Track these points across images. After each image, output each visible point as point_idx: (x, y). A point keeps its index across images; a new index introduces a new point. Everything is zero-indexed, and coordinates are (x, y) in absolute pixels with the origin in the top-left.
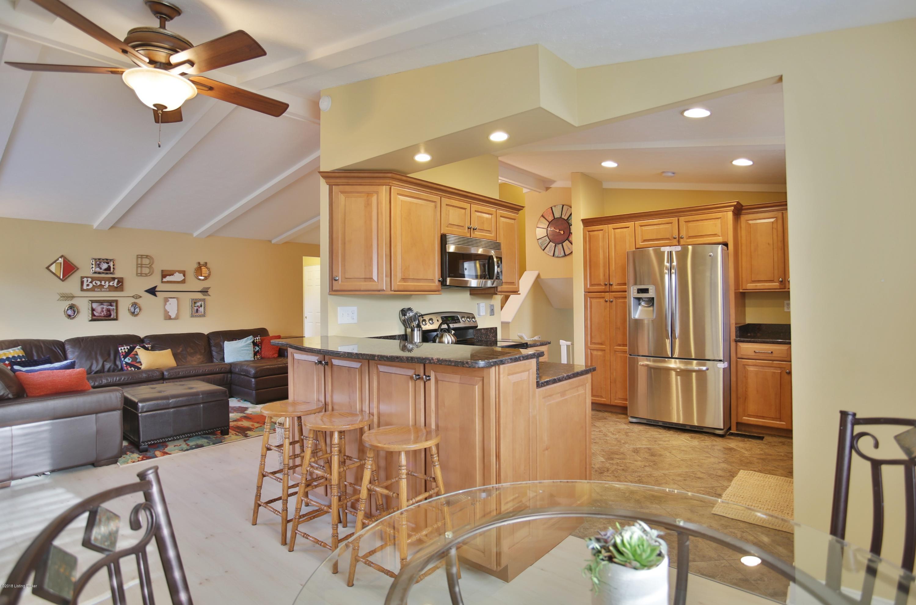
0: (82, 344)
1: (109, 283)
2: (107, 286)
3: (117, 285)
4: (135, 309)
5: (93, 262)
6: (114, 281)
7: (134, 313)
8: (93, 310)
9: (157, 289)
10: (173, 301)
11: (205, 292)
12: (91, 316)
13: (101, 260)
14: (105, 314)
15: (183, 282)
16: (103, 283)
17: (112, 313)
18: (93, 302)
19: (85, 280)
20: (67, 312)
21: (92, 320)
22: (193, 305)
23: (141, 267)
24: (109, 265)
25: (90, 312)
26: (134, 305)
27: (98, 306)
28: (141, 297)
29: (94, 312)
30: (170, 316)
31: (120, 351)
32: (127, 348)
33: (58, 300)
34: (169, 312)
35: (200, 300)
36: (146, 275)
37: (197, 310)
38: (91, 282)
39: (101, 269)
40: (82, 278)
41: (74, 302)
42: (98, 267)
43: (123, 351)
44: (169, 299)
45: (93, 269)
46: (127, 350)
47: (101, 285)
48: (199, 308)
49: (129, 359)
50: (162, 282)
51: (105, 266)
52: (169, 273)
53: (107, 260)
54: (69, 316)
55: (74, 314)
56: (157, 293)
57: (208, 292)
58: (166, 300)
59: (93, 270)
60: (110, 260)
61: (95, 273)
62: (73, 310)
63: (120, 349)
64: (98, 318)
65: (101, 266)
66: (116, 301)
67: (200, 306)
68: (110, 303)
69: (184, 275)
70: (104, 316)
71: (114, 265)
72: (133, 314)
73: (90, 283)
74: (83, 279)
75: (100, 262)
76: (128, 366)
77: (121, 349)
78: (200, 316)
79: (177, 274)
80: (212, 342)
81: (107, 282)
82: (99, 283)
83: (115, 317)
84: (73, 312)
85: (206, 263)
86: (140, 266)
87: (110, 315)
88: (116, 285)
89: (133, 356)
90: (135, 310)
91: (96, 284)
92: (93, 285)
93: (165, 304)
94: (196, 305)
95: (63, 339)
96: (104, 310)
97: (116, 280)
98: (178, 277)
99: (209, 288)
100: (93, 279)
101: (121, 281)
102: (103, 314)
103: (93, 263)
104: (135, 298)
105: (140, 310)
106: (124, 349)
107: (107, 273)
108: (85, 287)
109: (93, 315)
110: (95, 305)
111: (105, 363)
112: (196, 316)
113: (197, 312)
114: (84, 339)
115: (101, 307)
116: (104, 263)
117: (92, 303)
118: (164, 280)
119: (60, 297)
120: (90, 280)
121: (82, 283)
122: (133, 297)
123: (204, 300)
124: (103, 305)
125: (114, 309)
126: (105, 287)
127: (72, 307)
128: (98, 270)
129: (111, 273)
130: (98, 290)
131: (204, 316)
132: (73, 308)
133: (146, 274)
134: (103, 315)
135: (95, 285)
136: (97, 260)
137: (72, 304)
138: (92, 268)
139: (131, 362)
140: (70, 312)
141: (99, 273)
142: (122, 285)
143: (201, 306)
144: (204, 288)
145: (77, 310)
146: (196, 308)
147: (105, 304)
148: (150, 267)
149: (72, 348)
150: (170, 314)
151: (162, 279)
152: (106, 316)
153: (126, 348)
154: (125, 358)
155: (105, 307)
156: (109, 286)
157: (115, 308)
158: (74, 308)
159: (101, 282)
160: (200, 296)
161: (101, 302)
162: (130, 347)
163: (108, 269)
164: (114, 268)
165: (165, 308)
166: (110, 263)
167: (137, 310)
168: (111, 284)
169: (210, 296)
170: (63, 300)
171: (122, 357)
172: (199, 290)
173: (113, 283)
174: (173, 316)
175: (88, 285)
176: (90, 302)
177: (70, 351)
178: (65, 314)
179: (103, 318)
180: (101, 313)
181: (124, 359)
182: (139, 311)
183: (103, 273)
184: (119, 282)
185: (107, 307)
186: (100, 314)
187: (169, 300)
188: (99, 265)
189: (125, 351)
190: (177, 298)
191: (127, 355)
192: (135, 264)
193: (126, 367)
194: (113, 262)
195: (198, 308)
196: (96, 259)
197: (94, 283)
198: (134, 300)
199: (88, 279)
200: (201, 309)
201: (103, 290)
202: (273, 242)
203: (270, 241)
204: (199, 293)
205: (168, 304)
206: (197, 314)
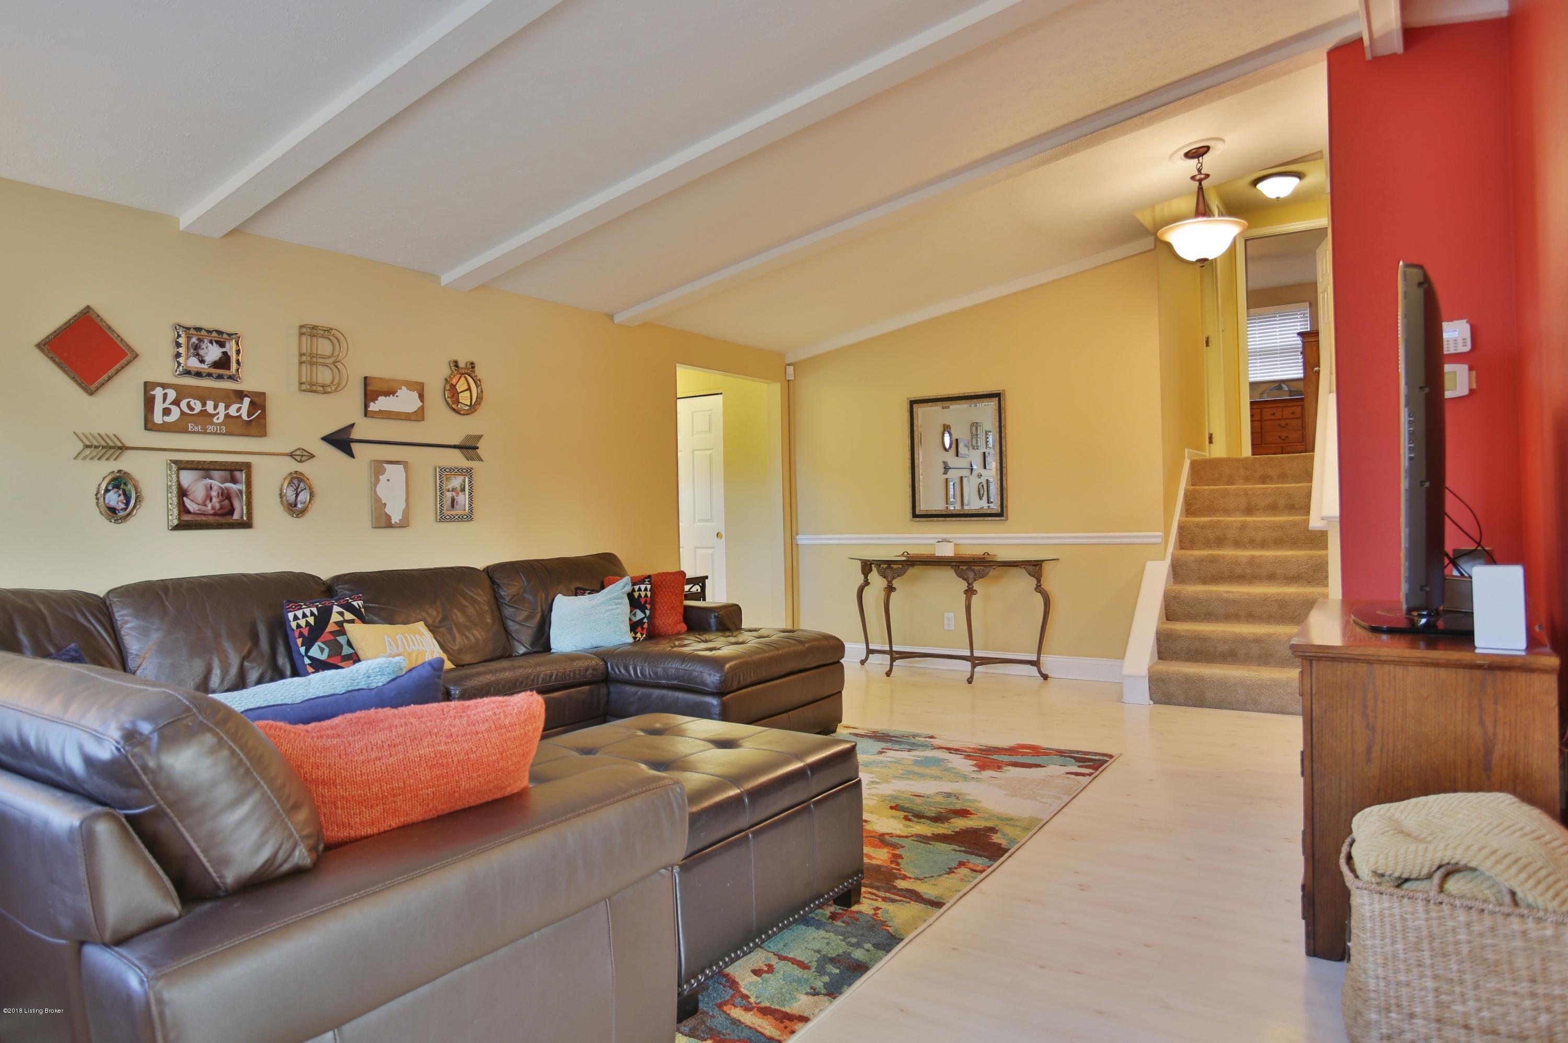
0: (167, 603)
1: (227, 408)
2: (221, 417)
3: (249, 415)
4: (297, 495)
5: (179, 336)
6: (242, 403)
7: (296, 505)
8: (182, 493)
9: (355, 435)
10: (395, 473)
11: (469, 448)
12: (176, 511)
13: (203, 332)
14: (217, 506)
15: (418, 416)
16: (210, 405)
17: (236, 504)
18: (182, 466)
19: (158, 392)
20: (104, 499)
21: (182, 526)
23: (312, 364)
24: (224, 350)
25: (175, 500)
26: (296, 482)
27: (196, 480)
28: (312, 456)
29: (185, 499)
30: (388, 518)
31: (294, 625)
32: (312, 614)
33: (75, 458)
34: (385, 504)
36: (324, 390)
37: (453, 500)
38: (176, 403)
39: (202, 361)
40: (148, 387)
41: (127, 463)
42: (194, 356)
43: (302, 622)
44: (385, 465)
45: (181, 360)
46: (311, 620)
47: (204, 413)
48: (458, 494)
49: (322, 650)
50: (366, 413)
51: (213, 353)
52: (385, 388)
53: (220, 333)
54: (113, 510)
55: (127, 504)
56: (355, 447)
57: (477, 448)
58: (378, 468)
59: (179, 364)
60: (229, 335)
61: (187, 372)
62: (124, 490)
63: (291, 616)
64: (198, 518)
65: (201, 352)
66: (247, 467)
67: (459, 489)
68: (232, 471)
69: (421, 397)
70: (214, 514)
71: (238, 352)
72: (295, 510)
73: (172, 403)
74: (153, 389)
75: (200, 340)
77: (296, 618)
79: (403, 392)
80: (506, 593)
81: (222, 406)
82: (198, 406)
83: (245, 518)
84: (122, 497)
85: (473, 365)
86: (309, 359)
87: (231, 511)
88: (245, 417)
89: (332, 638)
90: (296, 497)
91: (191, 408)
92: (182, 413)
93: (377, 481)
94: (450, 487)
95: (99, 587)
96: (214, 493)
97: (247, 401)
98: (405, 401)
99: (479, 437)
100: (182, 393)
101: (258, 403)
102: (210, 506)
103: (181, 340)
104: (298, 458)
105: (312, 495)
106: (304, 616)
107: (220, 377)
108: (158, 418)
109: (183, 509)
110: (187, 478)
111: (246, 663)
112: (452, 519)
113: (453, 506)
114: (170, 587)
115: (206, 486)
116: (211, 342)
117: (179, 469)
118: (372, 407)
119: (81, 446)
120: (172, 395)
121: (149, 403)
122: (291, 455)
123: (468, 472)
124: (211, 478)
125: (241, 492)
126: (215, 420)
127: (119, 482)
128: (194, 363)
129: (231, 377)
130: (196, 429)
131: (468, 517)
132: (122, 486)
133: (323, 386)
134: (212, 512)
135: (186, 410)
136: (192, 331)
137: (119, 471)
138: (178, 355)
139: (329, 656)
140: (114, 499)
141: (199, 374)
142: (263, 416)
143: (463, 490)
144: (469, 437)
145: (136, 492)
146: (450, 495)
147: (216, 474)
148: (335, 364)
149: (137, 616)
150: (387, 510)
151: (366, 406)
152: (220, 512)
153: (307, 611)
154: (309, 645)
155: (216, 484)
156: (227, 416)
157: (243, 487)
158: (125, 484)
159: (204, 404)
160: (456, 459)
161: (205, 469)
162: (318, 609)
163: (223, 362)
164: (238, 362)
165: (375, 492)
166: (227, 345)
167: (304, 496)
168: (232, 411)
169: (481, 460)
170: (92, 459)
171: (300, 640)
172: (457, 443)
173: (239, 410)
174: (396, 519)
175: (167, 412)
176: (174, 467)
177: (132, 628)
178: (97, 504)
179: (211, 519)
180: (205, 505)
181: (307, 651)
182: (308, 498)
183: (209, 375)
184: (253, 406)
185: (223, 486)
186: (203, 508)
187: (385, 470)
188: (196, 347)
189: (308, 623)
190: (405, 464)
191: (314, 634)
192: (296, 353)
194: (237, 344)
195: (454, 493)
196: (189, 329)
197: (183, 404)
198: (292, 466)
199: (166, 391)
200: (463, 499)
201: (210, 428)
202: (618, 319)
203: (611, 317)
204: (457, 451)
205: (383, 478)
206: (453, 513)
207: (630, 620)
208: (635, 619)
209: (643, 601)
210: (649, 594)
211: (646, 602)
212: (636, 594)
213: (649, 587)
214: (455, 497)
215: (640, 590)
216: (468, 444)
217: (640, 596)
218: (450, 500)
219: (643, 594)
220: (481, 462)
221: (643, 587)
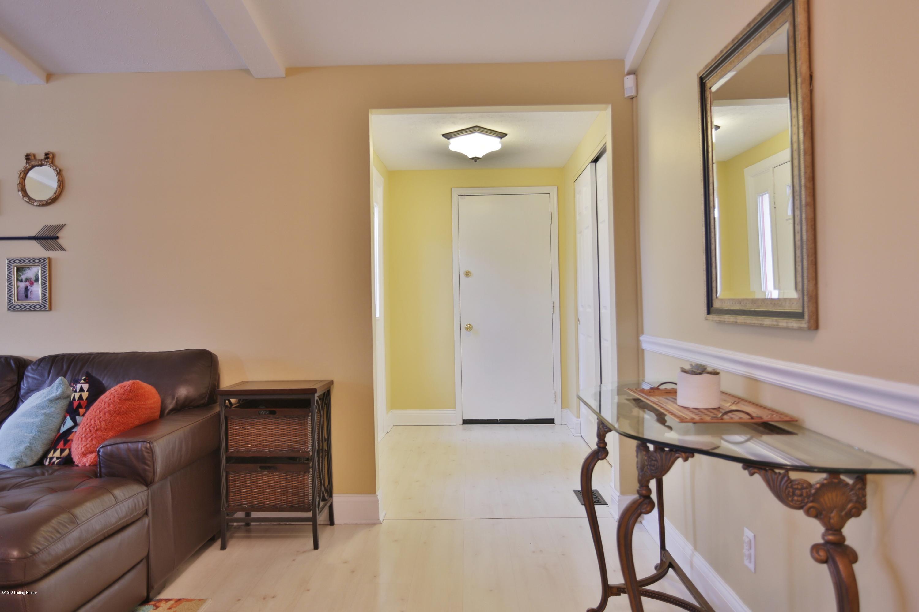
11: (49, 237)
22: (14, 278)
35: (33, 262)
37: (26, 289)
48: (32, 284)
57: (57, 238)
67: (33, 279)
78: (33, 308)
85: (52, 155)
94: (22, 277)
99: (62, 227)
112: (22, 309)
113: (27, 296)
123: (46, 262)
131: (43, 307)
143: (37, 280)
144: (48, 227)
146: (22, 285)
160: (34, 250)
169: (62, 249)
172: (33, 234)
195: (28, 284)
200: (37, 290)
204: (34, 243)
206: (25, 303)
214: (29, 287)
216: (47, 234)
218: (23, 289)
220: (63, 252)
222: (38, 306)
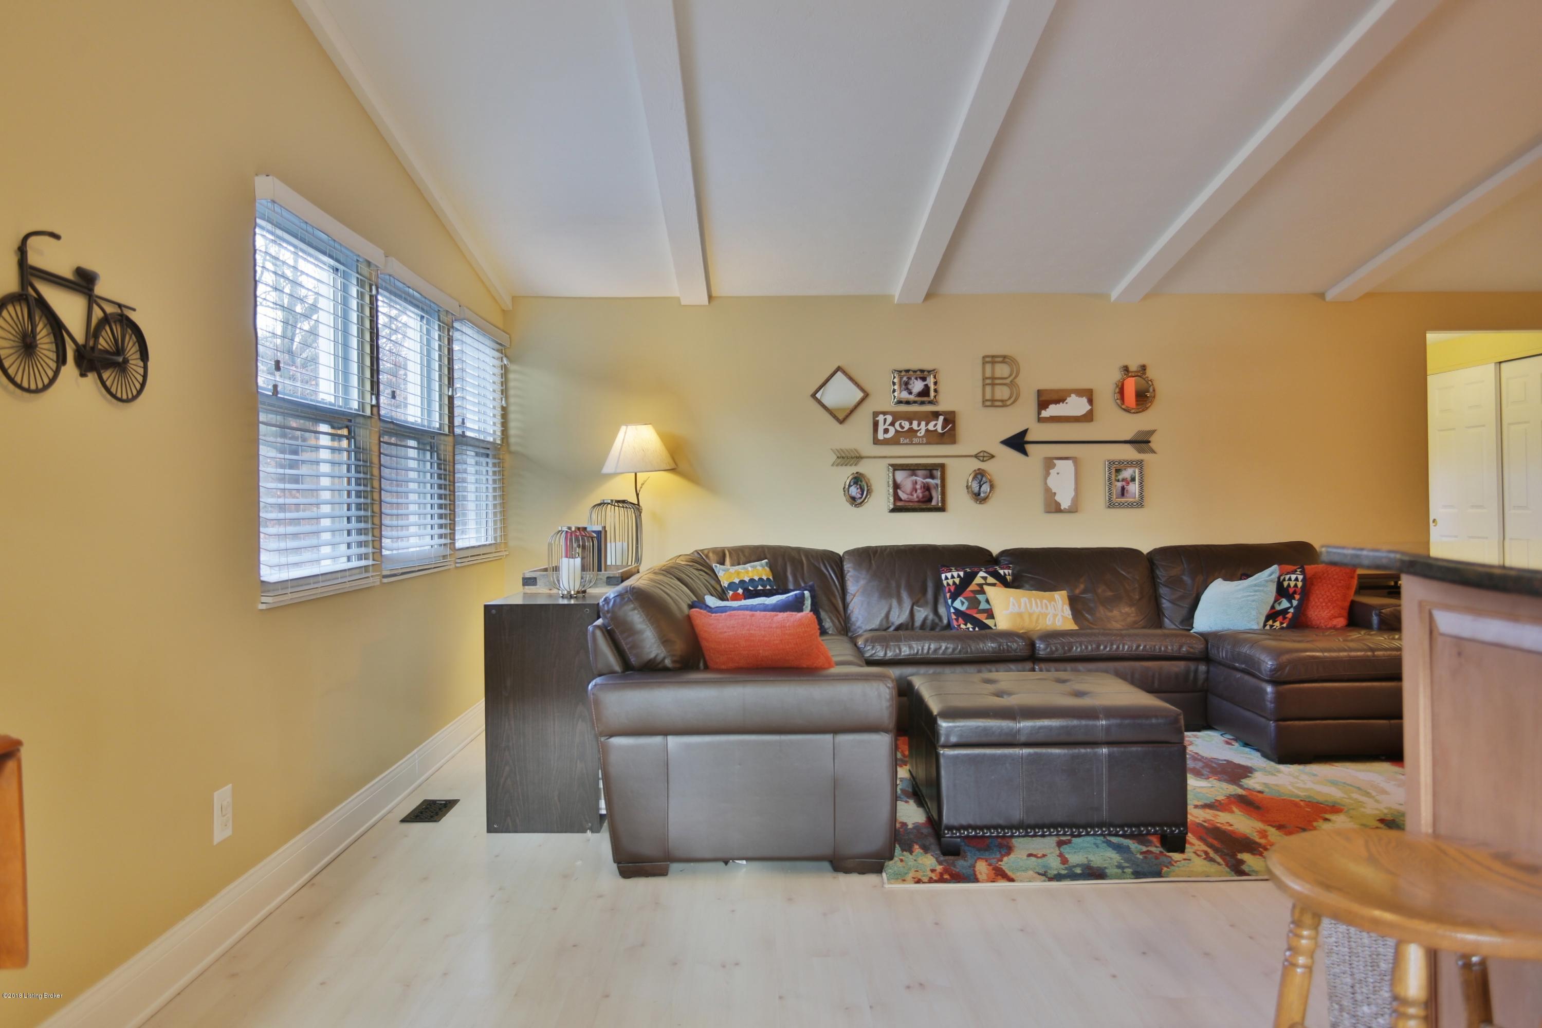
0: (873, 562)
1: (927, 424)
2: (923, 432)
3: (943, 428)
4: (980, 487)
5: (894, 378)
6: (937, 420)
7: (979, 494)
8: (896, 486)
9: (1029, 438)
10: (1065, 469)
11: (1141, 442)
12: (892, 499)
13: (911, 373)
14: (921, 495)
15: (1088, 417)
16: (915, 423)
17: (934, 494)
18: (896, 468)
19: (881, 418)
20: (848, 491)
21: (895, 510)
22: (1113, 477)
23: (993, 385)
24: (925, 383)
25: (891, 491)
26: (979, 477)
27: (907, 477)
28: (993, 457)
29: (898, 491)
30: (1058, 504)
31: (945, 583)
32: (959, 576)
33: (832, 465)
34: (1055, 493)
35: (1131, 463)
36: (1004, 404)
37: (1123, 488)
38: (892, 424)
39: (910, 393)
40: (876, 414)
41: (863, 468)
42: (905, 390)
43: (951, 582)
44: (1056, 461)
45: (896, 394)
46: (957, 581)
47: (911, 430)
48: (1128, 483)
49: (963, 603)
50: (1040, 420)
51: (918, 386)
52: (1055, 397)
53: (922, 371)
54: (853, 499)
55: (862, 494)
56: (1029, 448)
57: (1149, 442)
58: (1049, 464)
59: (895, 397)
60: (929, 372)
61: (900, 402)
62: (860, 485)
63: (943, 576)
64: (907, 504)
65: (910, 387)
66: (942, 467)
67: (1129, 479)
68: (931, 470)
69: (1090, 401)
70: (919, 502)
71: (935, 383)
72: (978, 497)
73: (889, 425)
74: (877, 417)
75: (909, 378)
76: (960, 620)
77: (947, 578)
78: (1131, 505)
79: (1073, 399)
80: (1162, 574)
81: (923, 423)
82: (906, 425)
83: (940, 504)
84: (859, 490)
85: (1144, 368)
86: (991, 381)
87: (930, 499)
88: (940, 430)
89: (972, 595)
90: (980, 488)
91: (902, 427)
92: (897, 431)
93: (1047, 474)
94: (1120, 477)
95: (840, 549)
96: (918, 487)
97: (941, 418)
98: (1076, 406)
99: (1152, 432)
100: (897, 417)
101: (950, 419)
102: (915, 495)
103: (896, 380)
104: (981, 459)
105: (992, 487)
106: (953, 577)
107: (922, 403)
108: (881, 436)
109: (897, 497)
110: (900, 476)
111: (915, 607)
112: (1121, 506)
113: (1123, 495)
114: (879, 551)
115: (913, 481)
116: (916, 379)
117: (894, 470)
118: (1045, 414)
119: (836, 457)
120: (889, 419)
121: (876, 425)
122: (976, 456)
123: (1139, 464)
124: (916, 476)
125: (937, 485)
126: (918, 434)
127: (858, 480)
128: (905, 395)
129: (931, 402)
130: (905, 442)
131: (1139, 504)
132: (859, 483)
133: (1002, 401)
134: (916, 500)
135: (899, 429)
136: (903, 373)
137: (857, 473)
138: (894, 391)
139: (968, 608)
140: (854, 491)
141: (908, 403)
142: (953, 429)
143: (1133, 479)
144: (1140, 433)
145: (867, 487)
146: (1119, 484)
147: (920, 473)
148: (1012, 385)
149: (854, 569)
150: (1057, 498)
151: (1039, 413)
152: (922, 500)
153: (955, 574)
154: (954, 599)
155: (920, 480)
156: (927, 431)
157: (938, 481)
158: (861, 481)
159: (911, 424)
160: (1129, 453)
161: (912, 469)
162: (965, 573)
163: (925, 392)
164: (936, 391)
165: (1046, 483)
166: (928, 379)
167: (986, 488)
168: (931, 427)
169: (1153, 452)
170: (842, 465)
171: (948, 595)
172: (1128, 438)
173: (936, 425)
174: (1065, 504)
175: (886, 431)
176: (891, 469)
177: (851, 576)
178: (844, 494)
179: (916, 505)
180: (912, 495)
181: (952, 603)
182: (989, 490)
183: (915, 402)
184: (946, 422)
185: (924, 481)
186: (910, 497)
187: (1055, 465)
188: (907, 384)
189: (954, 583)
190: (1075, 460)
191: (958, 591)
192: (980, 377)
193: (957, 620)
194: (935, 377)
195: (1124, 483)
196: (900, 372)
197: (897, 425)
198: (977, 465)
199: (885, 417)
200: (1134, 488)
201: (915, 440)
202: (1330, 296)
203: (1322, 296)
204: (1128, 446)
205: (1053, 472)
206: (1123, 500)
207: (1273, 607)
208: (1278, 608)
209: (1291, 591)
210: (1300, 584)
211: (1295, 592)
212: (1285, 584)
213: (1300, 577)
214: (1125, 487)
215: (1290, 579)
216: (1139, 439)
217: (1289, 585)
218: (1120, 489)
219: (1292, 584)
220: (1154, 455)
221: (1293, 577)
222: (1135, 504)
